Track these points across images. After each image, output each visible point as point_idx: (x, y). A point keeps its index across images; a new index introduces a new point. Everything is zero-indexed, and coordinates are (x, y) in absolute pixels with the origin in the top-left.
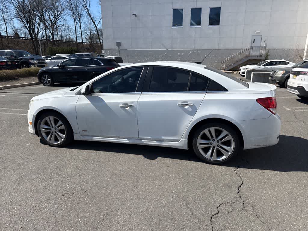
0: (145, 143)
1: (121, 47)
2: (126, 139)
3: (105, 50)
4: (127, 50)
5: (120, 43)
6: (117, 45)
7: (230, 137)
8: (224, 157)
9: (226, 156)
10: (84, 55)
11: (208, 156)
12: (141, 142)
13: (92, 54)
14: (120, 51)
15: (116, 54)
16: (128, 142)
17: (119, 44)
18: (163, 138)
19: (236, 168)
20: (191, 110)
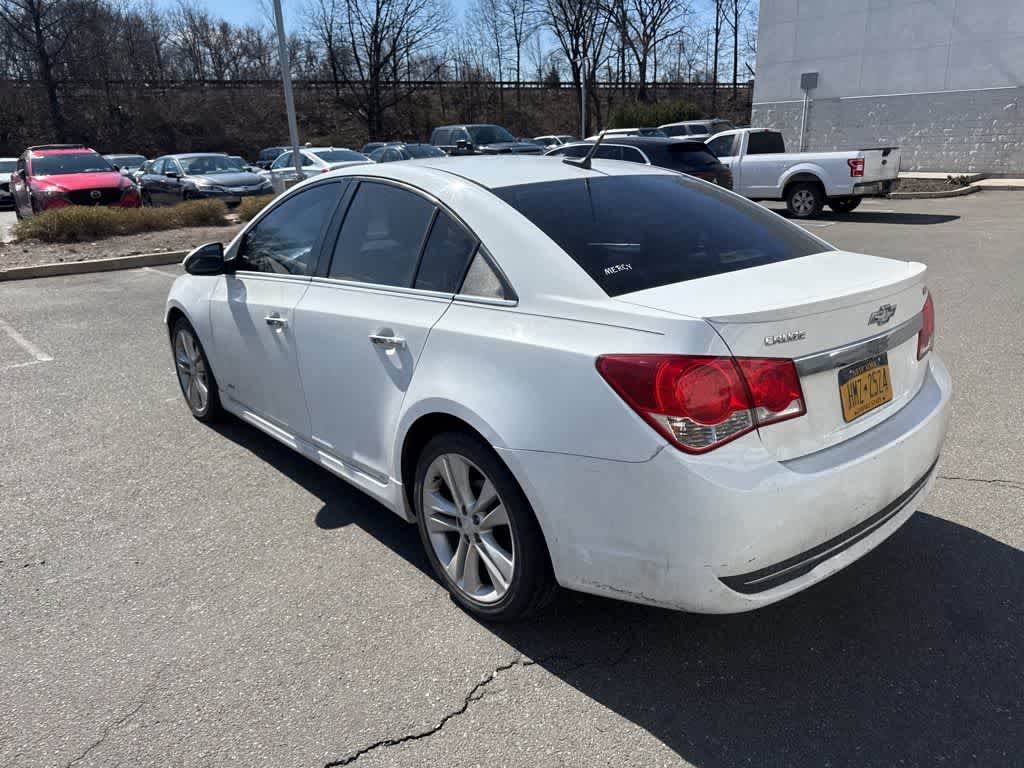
0: (323, 462)
1: (817, 93)
2: (292, 434)
3: (757, 107)
4: (838, 100)
5: (816, 75)
6: (802, 87)
7: (501, 516)
8: (492, 596)
9: (498, 594)
10: (688, 129)
11: (451, 566)
12: (317, 458)
13: (714, 124)
14: (810, 107)
15: (796, 118)
16: (294, 445)
17: (809, 82)
18: (357, 457)
19: (528, 660)
20: (399, 366)
